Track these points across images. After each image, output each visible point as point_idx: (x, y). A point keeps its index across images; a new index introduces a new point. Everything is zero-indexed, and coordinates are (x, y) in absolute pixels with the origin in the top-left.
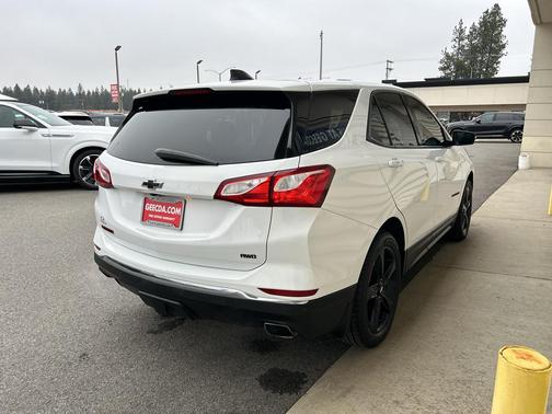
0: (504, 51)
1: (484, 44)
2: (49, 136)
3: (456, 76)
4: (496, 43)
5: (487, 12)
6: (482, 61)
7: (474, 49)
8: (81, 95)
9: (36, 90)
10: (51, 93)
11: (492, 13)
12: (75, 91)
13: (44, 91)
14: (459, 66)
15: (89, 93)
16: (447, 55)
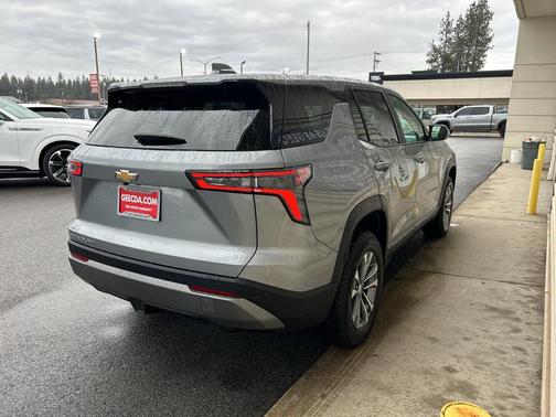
0: (490, 45)
1: (471, 37)
2: (16, 129)
3: (443, 69)
4: (482, 36)
5: (474, 5)
6: (468, 55)
7: (461, 42)
8: (61, 85)
9: (14, 78)
10: (29, 82)
11: (479, 6)
12: (55, 80)
13: (23, 79)
14: (446, 59)
15: (70, 82)
16: (434, 47)
